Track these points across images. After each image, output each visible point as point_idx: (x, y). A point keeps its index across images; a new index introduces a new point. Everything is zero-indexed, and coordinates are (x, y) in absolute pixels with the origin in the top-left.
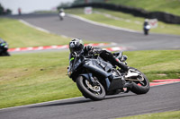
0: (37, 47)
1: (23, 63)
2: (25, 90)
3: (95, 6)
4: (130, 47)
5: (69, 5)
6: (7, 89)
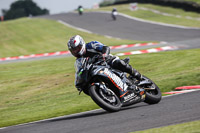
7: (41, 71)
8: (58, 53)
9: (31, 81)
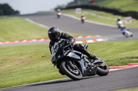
0: (39, 39)
1: (29, 52)
2: (30, 73)
3: (84, 7)
4: (110, 38)
5: (64, 7)
6: (16, 72)
7: (13, 53)
8: (25, 41)
9: (5, 60)
